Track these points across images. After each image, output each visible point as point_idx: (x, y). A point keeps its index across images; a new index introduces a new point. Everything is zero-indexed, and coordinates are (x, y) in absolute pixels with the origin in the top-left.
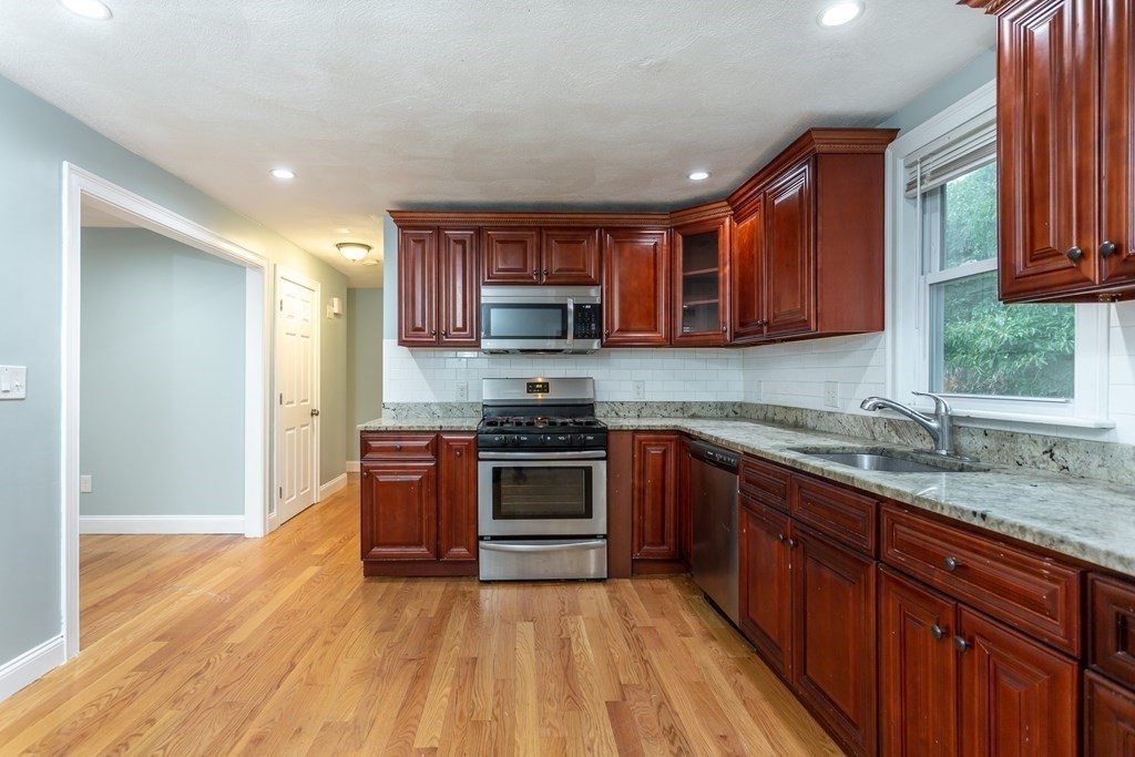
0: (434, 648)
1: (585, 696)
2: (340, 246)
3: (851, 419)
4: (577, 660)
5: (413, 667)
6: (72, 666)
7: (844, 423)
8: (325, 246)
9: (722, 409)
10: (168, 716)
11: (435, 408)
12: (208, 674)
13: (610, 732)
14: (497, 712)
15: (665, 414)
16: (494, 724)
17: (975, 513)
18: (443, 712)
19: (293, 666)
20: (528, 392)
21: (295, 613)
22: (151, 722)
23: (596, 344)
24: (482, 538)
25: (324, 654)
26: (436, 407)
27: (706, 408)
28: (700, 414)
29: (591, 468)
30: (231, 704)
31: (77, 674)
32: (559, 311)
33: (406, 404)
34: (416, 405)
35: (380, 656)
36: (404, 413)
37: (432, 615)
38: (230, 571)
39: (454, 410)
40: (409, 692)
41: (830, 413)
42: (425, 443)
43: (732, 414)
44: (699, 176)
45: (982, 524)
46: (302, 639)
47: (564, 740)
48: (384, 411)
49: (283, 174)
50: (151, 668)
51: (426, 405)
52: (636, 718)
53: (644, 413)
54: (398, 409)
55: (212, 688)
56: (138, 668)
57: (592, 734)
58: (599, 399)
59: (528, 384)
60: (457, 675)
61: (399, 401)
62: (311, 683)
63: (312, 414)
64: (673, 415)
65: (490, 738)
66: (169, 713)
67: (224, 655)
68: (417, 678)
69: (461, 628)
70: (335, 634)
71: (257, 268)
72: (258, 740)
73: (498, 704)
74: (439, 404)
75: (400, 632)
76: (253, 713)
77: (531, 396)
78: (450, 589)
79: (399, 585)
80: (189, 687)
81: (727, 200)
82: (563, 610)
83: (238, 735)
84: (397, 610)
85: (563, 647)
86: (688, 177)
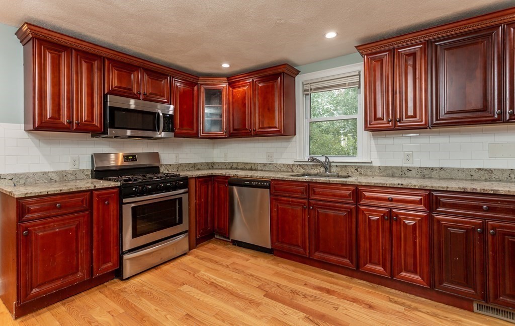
3: (281, 165)
7: (278, 167)
9: (208, 165)
11: (51, 175)
15: (188, 169)
17: (399, 184)
20: (125, 161)
26: (53, 175)
27: (203, 165)
28: (201, 168)
29: (181, 198)
33: (24, 174)
34: (34, 174)
36: (22, 181)
39: (69, 176)
41: (270, 164)
43: (211, 167)
44: (226, 65)
45: (402, 186)
51: (44, 173)
52: (279, 295)
53: (180, 169)
59: (124, 157)
61: (16, 172)
64: (191, 169)
74: (55, 172)
81: (227, 78)
86: (221, 65)
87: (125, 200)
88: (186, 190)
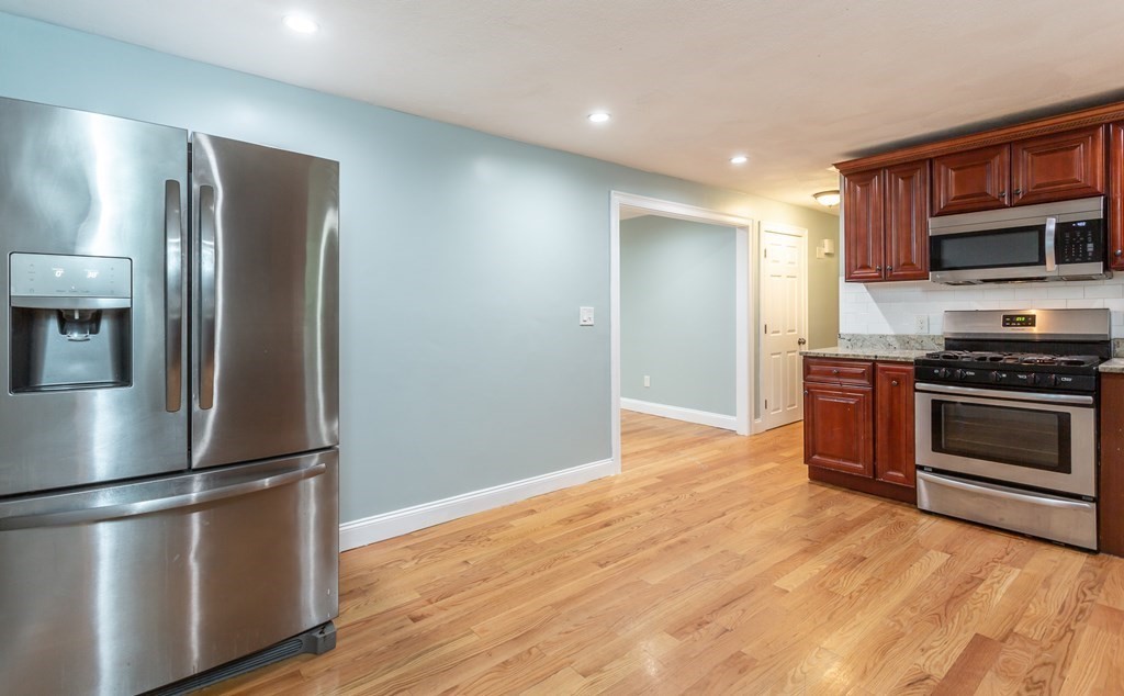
0: (833, 540)
1: (956, 621)
2: (816, 195)
4: (974, 596)
5: (806, 544)
6: (615, 478)
8: (805, 198)
10: (647, 514)
11: (891, 340)
12: (674, 503)
13: (958, 652)
14: (855, 594)
16: (847, 599)
18: (808, 577)
19: (724, 514)
20: (1004, 325)
21: (743, 487)
22: (638, 513)
23: (1098, 267)
24: (921, 468)
25: (746, 516)
29: (1069, 415)
30: (679, 520)
31: (617, 481)
32: (1035, 235)
33: (861, 335)
34: (871, 336)
35: (785, 530)
36: (860, 343)
37: (848, 519)
38: (716, 452)
39: (912, 343)
40: (794, 555)
42: (861, 370)
46: (739, 503)
47: (903, 635)
48: (839, 341)
49: (739, 160)
50: (650, 490)
51: (882, 337)
52: (1002, 658)
54: (854, 339)
55: (673, 510)
56: (644, 488)
57: (935, 644)
58: (1115, 334)
59: (1005, 317)
60: (840, 561)
61: (855, 332)
62: (729, 527)
63: (800, 343)
65: (835, 605)
66: (647, 513)
67: (688, 496)
68: (805, 551)
69: (868, 536)
70: (762, 506)
71: (745, 228)
72: (683, 542)
73: (860, 591)
74: (896, 336)
75: (813, 520)
76: (688, 529)
77: (1009, 330)
78: (883, 507)
79: (836, 493)
80: (662, 506)
82: (1002, 558)
83: (675, 535)
84: (821, 508)
85: (968, 583)
87: (919, 386)
88: (1089, 399)
